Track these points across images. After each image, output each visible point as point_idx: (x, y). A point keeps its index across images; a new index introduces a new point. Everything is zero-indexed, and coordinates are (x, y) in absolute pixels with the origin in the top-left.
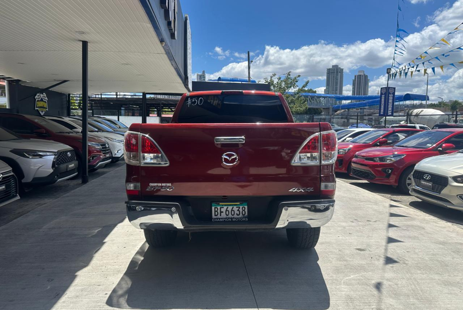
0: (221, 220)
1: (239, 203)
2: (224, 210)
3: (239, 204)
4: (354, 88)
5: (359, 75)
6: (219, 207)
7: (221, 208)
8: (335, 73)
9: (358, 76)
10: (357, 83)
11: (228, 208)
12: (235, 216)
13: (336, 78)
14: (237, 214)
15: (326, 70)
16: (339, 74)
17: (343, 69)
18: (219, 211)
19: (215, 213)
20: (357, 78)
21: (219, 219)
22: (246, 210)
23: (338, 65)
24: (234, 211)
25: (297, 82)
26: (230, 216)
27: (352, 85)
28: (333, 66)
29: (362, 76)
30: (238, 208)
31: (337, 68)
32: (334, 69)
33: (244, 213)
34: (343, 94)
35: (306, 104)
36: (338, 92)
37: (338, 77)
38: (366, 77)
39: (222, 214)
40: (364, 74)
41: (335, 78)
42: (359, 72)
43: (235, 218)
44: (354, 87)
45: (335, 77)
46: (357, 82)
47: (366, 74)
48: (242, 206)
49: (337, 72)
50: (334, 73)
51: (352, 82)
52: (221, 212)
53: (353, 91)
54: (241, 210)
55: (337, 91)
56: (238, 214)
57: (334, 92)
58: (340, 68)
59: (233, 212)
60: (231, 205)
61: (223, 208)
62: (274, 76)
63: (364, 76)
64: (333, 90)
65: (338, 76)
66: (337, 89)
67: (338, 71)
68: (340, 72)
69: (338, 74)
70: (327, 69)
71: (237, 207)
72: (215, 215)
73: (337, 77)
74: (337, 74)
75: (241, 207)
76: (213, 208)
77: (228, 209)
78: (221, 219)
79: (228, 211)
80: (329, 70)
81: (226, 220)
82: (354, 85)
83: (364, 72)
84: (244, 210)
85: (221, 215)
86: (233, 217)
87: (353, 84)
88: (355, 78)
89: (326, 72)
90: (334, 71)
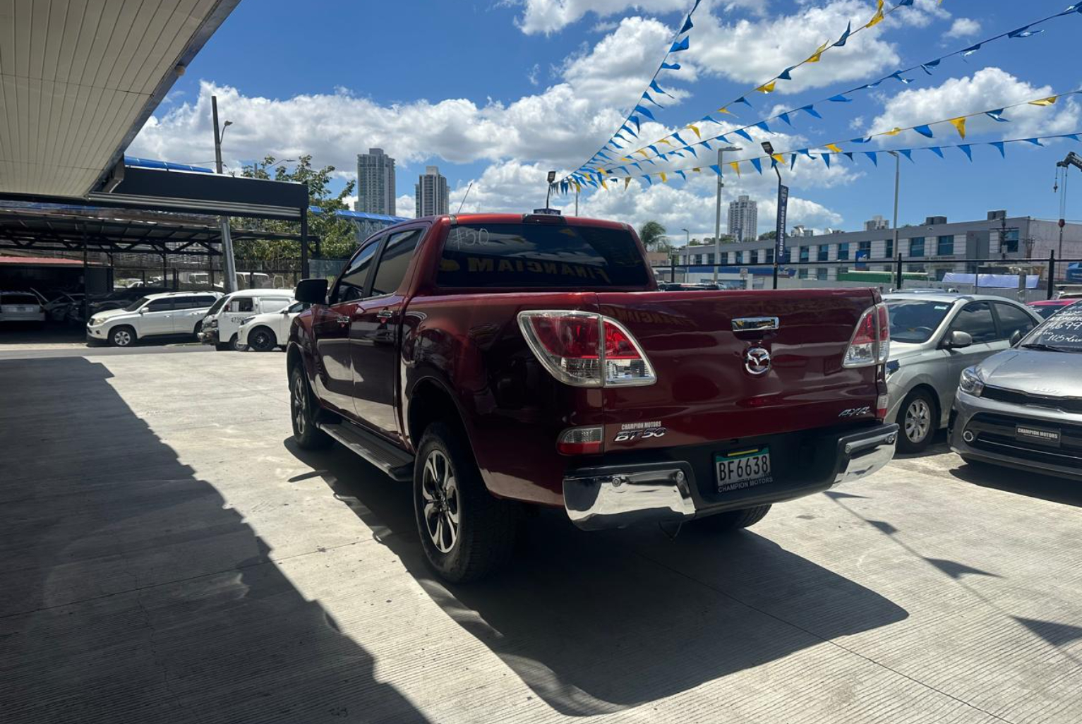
0: (733, 487)
1: (757, 450)
2: (734, 467)
3: (756, 452)
4: (419, 204)
5: (428, 175)
6: (726, 463)
7: (729, 463)
8: (377, 168)
9: (425, 177)
10: (426, 193)
11: (740, 461)
12: (753, 476)
13: (379, 179)
14: (755, 471)
15: (357, 158)
16: (386, 170)
17: (394, 160)
18: (727, 470)
19: (721, 476)
20: (425, 181)
21: (729, 485)
22: (768, 463)
23: (382, 148)
24: (750, 466)
25: (326, 181)
26: (745, 477)
27: (415, 197)
28: (371, 150)
29: (435, 178)
30: (756, 460)
31: (380, 157)
32: (375, 158)
33: (765, 469)
34: (397, 215)
35: (354, 235)
36: (386, 209)
37: (383, 177)
38: (442, 181)
39: (732, 474)
40: (439, 175)
41: (377, 177)
42: (428, 168)
43: (754, 480)
44: (419, 202)
45: (377, 175)
46: (426, 190)
47: (443, 175)
48: (762, 455)
49: (381, 165)
50: (375, 165)
51: (415, 190)
52: (731, 471)
53: (417, 209)
54: (760, 463)
55: (383, 207)
56: (757, 471)
57: (378, 209)
58: (387, 156)
59: (748, 468)
60: (744, 456)
61: (733, 462)
62: (270, 163)
63: (439, 178)
64: (375, 206)
65: (383, 173)
66: (383, 204)
67: (383, 164)
68: (387, 166)
69: (383, 170)
70: (358, 155)
71: (754, 458)
72: (722, 479)
73: (382, 175)
74: (381, 170)
75: (760, 457)
76: (718, 464)
77: (741, 465)
78: (732, 484)
79: (741, 467)
80: (362, 159)
81: (740, 486)
82: (419, 196)
83: (437, 169)
84: (765, 463)
85: (730, 478)
86: (748, 477)
87: (417, 195)
88: (421, 182)
89: (357, 162)
90: (375, 162)
